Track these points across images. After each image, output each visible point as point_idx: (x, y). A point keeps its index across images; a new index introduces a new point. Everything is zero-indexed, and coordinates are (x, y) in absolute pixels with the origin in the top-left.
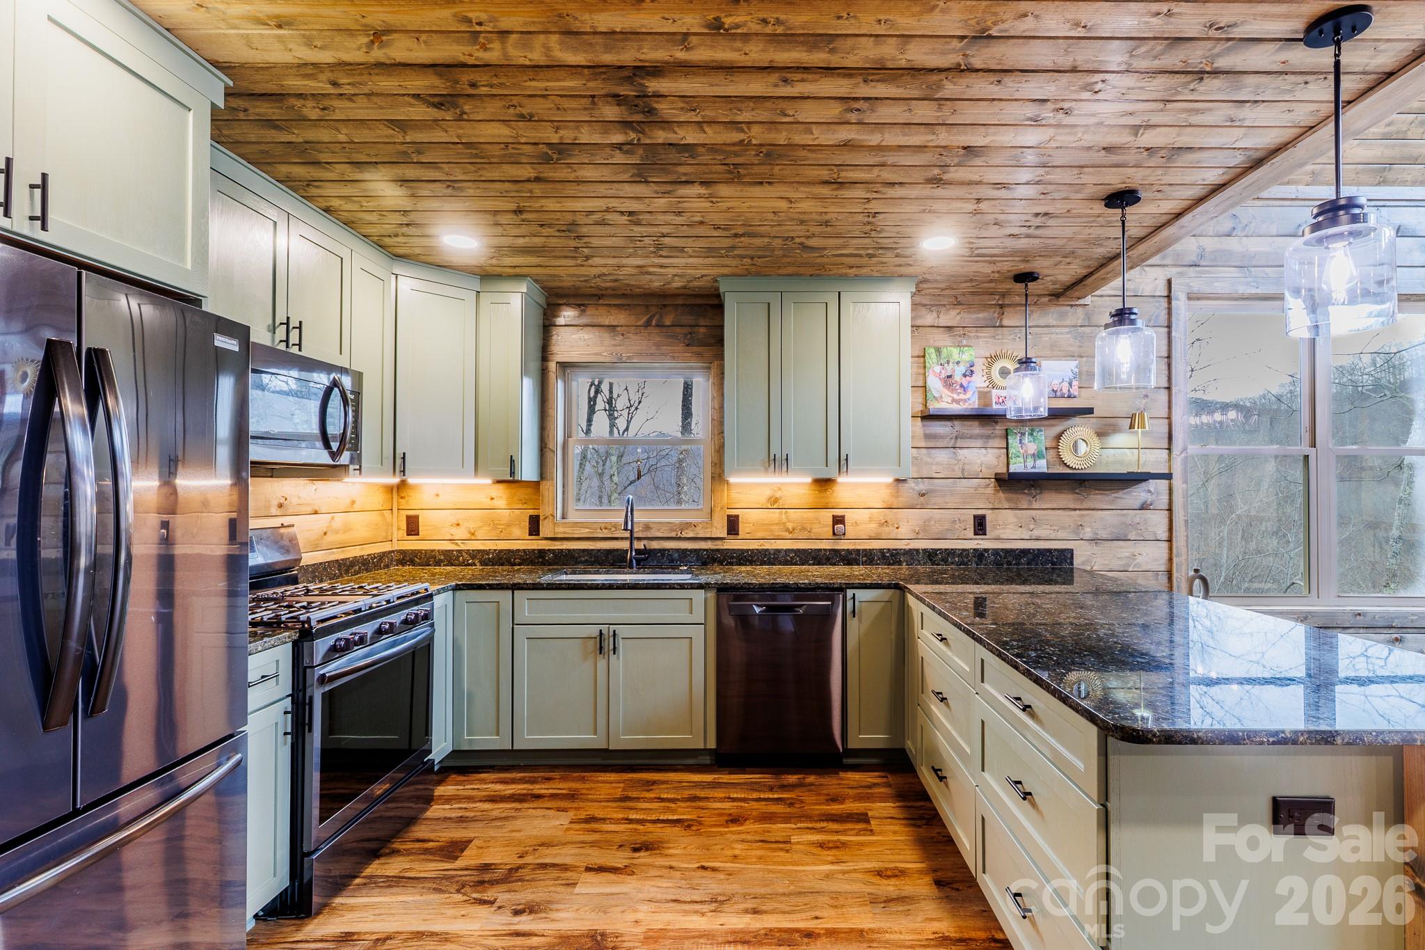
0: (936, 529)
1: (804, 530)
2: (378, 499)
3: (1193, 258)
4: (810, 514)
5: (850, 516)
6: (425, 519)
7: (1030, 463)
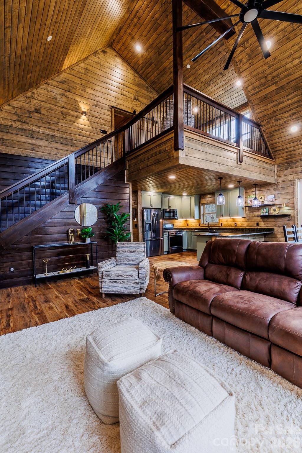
0: (250, 225)
1: (231, 225)
2: (184, 222)
3: (300, 171)
4: (231, 223)
5: (237, 223)
6: (189, 224)
7: (265, 214)
